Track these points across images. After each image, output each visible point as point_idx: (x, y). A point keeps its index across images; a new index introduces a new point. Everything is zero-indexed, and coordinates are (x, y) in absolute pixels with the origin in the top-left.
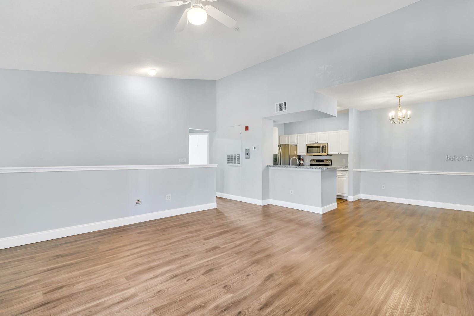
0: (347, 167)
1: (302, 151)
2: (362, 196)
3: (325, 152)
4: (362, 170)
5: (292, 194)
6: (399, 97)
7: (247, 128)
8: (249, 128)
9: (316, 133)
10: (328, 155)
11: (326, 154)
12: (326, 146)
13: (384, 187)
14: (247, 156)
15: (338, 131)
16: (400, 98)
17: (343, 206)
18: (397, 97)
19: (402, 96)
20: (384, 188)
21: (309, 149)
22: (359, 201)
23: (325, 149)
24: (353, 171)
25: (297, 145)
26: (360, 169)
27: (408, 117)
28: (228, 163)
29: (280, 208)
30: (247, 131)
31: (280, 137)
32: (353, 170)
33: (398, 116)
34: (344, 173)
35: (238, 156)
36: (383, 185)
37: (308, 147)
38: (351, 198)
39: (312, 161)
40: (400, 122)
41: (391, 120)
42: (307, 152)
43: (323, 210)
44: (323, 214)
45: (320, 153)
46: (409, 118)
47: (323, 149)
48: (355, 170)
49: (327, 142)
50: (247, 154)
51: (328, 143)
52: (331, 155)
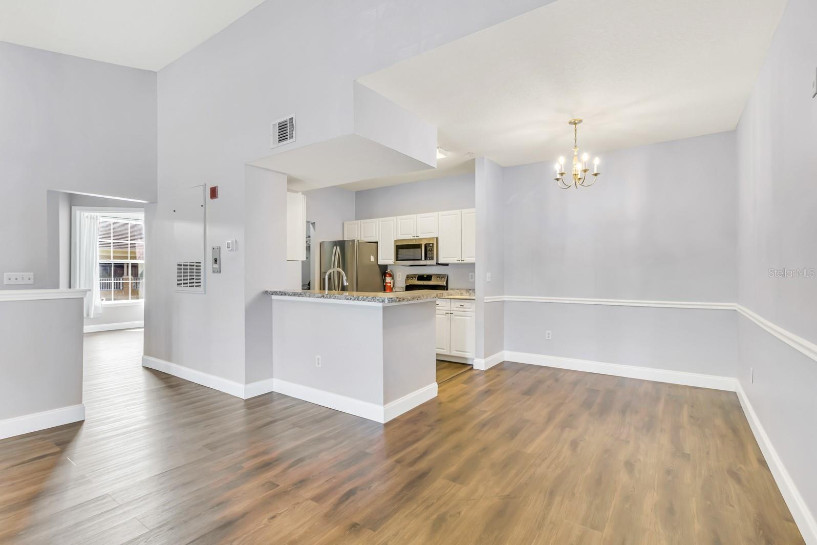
0: (471, 290)
1: (387, 256)
2: (508, 355)
3: (432, 259)
4: (506, 298)
5: (320, 366)
6: (575, 124)
7: (214, 193)
8: (220, 193)
9: (414, 216)
10: (437, 264)
11: (434, 262)
12: (433, 244)
13: (550, 336)
14: (216, 266)
15: (458, 211)
16: (577, 125)
17: (456, 388)
18: (570, 123)
19: (580, 121)
20: (550, 339)
21: (400, 251)
22: (501, 367)
23: (432, 250)
24: (486, 301)
25: (377, 243)
26: (503, 294)
27: (595, 172)
28: (179, 285)
29: (293, 403)
30: (215, 200)
31: (343, 224)
32: (485, 298)
33: (574, 169)
34: (467, 304)
35: (198, 264)
36: (548, 332)
37: (399, 248)
38: (480, 364)
39: (408, 277)
40: (578, 184)
41: (558, 179)
42: (397, 259)
43: (386, 413)
44: (386, 425)
45: (421, 259)
46: (596, 175)
47: (428, 250)
48: (488, 299)
49: (434, 235)
50: (216, 260)
51: (437, 239)
52: (447, 265)
